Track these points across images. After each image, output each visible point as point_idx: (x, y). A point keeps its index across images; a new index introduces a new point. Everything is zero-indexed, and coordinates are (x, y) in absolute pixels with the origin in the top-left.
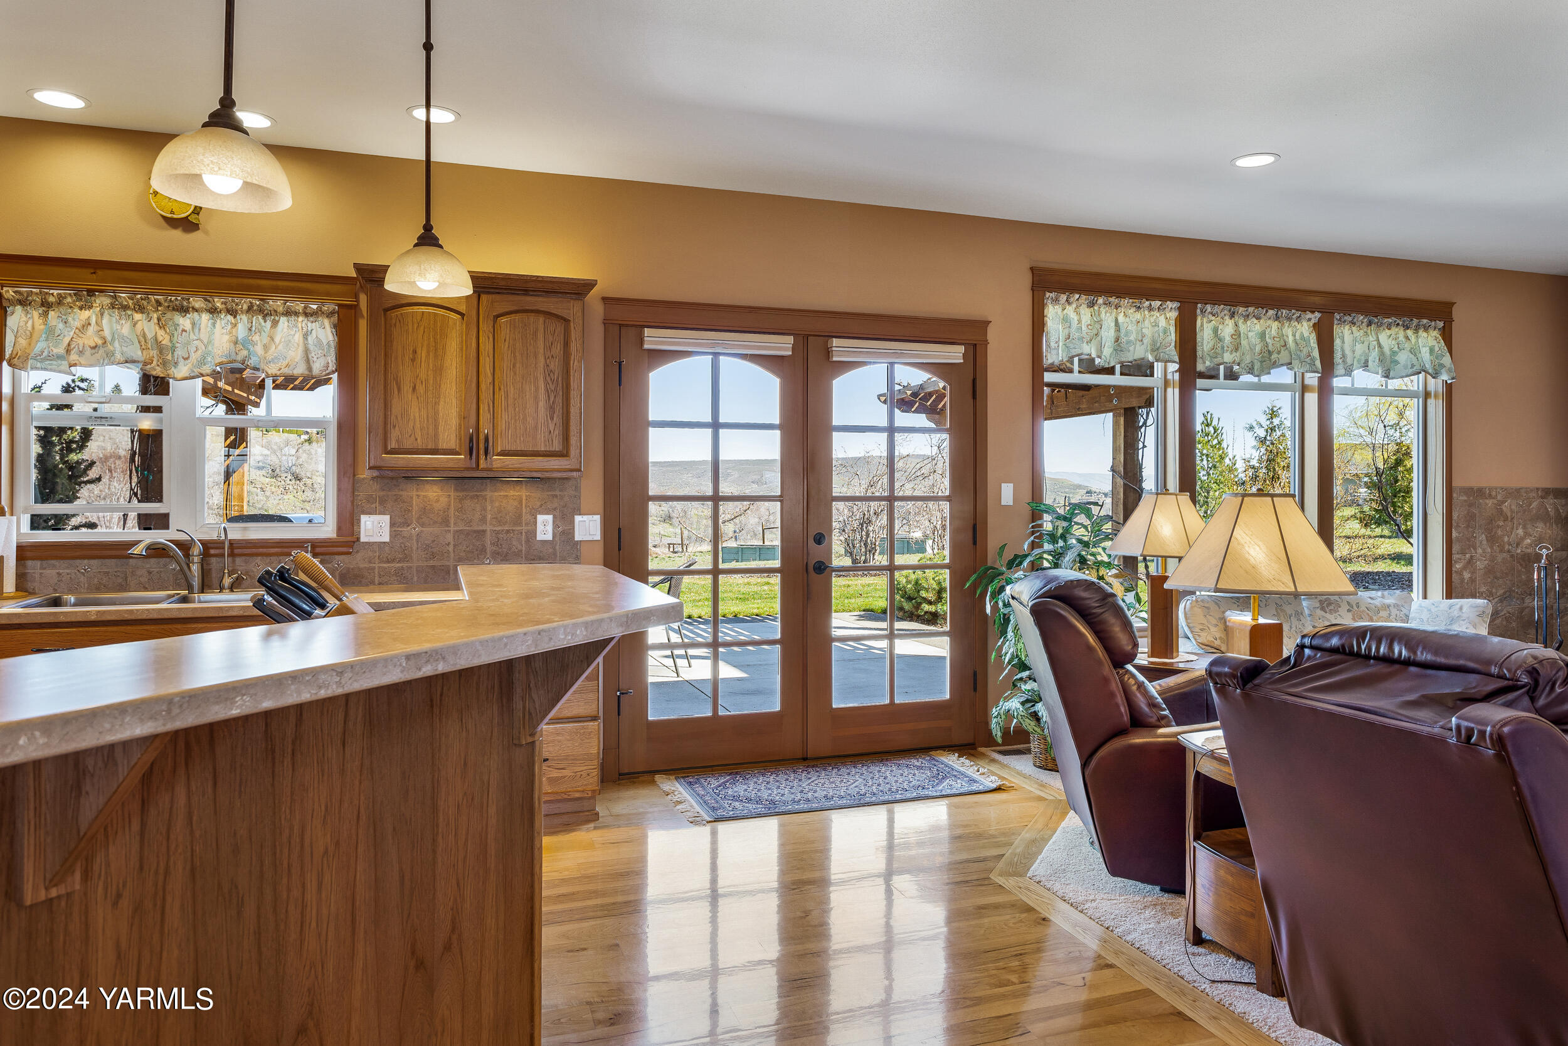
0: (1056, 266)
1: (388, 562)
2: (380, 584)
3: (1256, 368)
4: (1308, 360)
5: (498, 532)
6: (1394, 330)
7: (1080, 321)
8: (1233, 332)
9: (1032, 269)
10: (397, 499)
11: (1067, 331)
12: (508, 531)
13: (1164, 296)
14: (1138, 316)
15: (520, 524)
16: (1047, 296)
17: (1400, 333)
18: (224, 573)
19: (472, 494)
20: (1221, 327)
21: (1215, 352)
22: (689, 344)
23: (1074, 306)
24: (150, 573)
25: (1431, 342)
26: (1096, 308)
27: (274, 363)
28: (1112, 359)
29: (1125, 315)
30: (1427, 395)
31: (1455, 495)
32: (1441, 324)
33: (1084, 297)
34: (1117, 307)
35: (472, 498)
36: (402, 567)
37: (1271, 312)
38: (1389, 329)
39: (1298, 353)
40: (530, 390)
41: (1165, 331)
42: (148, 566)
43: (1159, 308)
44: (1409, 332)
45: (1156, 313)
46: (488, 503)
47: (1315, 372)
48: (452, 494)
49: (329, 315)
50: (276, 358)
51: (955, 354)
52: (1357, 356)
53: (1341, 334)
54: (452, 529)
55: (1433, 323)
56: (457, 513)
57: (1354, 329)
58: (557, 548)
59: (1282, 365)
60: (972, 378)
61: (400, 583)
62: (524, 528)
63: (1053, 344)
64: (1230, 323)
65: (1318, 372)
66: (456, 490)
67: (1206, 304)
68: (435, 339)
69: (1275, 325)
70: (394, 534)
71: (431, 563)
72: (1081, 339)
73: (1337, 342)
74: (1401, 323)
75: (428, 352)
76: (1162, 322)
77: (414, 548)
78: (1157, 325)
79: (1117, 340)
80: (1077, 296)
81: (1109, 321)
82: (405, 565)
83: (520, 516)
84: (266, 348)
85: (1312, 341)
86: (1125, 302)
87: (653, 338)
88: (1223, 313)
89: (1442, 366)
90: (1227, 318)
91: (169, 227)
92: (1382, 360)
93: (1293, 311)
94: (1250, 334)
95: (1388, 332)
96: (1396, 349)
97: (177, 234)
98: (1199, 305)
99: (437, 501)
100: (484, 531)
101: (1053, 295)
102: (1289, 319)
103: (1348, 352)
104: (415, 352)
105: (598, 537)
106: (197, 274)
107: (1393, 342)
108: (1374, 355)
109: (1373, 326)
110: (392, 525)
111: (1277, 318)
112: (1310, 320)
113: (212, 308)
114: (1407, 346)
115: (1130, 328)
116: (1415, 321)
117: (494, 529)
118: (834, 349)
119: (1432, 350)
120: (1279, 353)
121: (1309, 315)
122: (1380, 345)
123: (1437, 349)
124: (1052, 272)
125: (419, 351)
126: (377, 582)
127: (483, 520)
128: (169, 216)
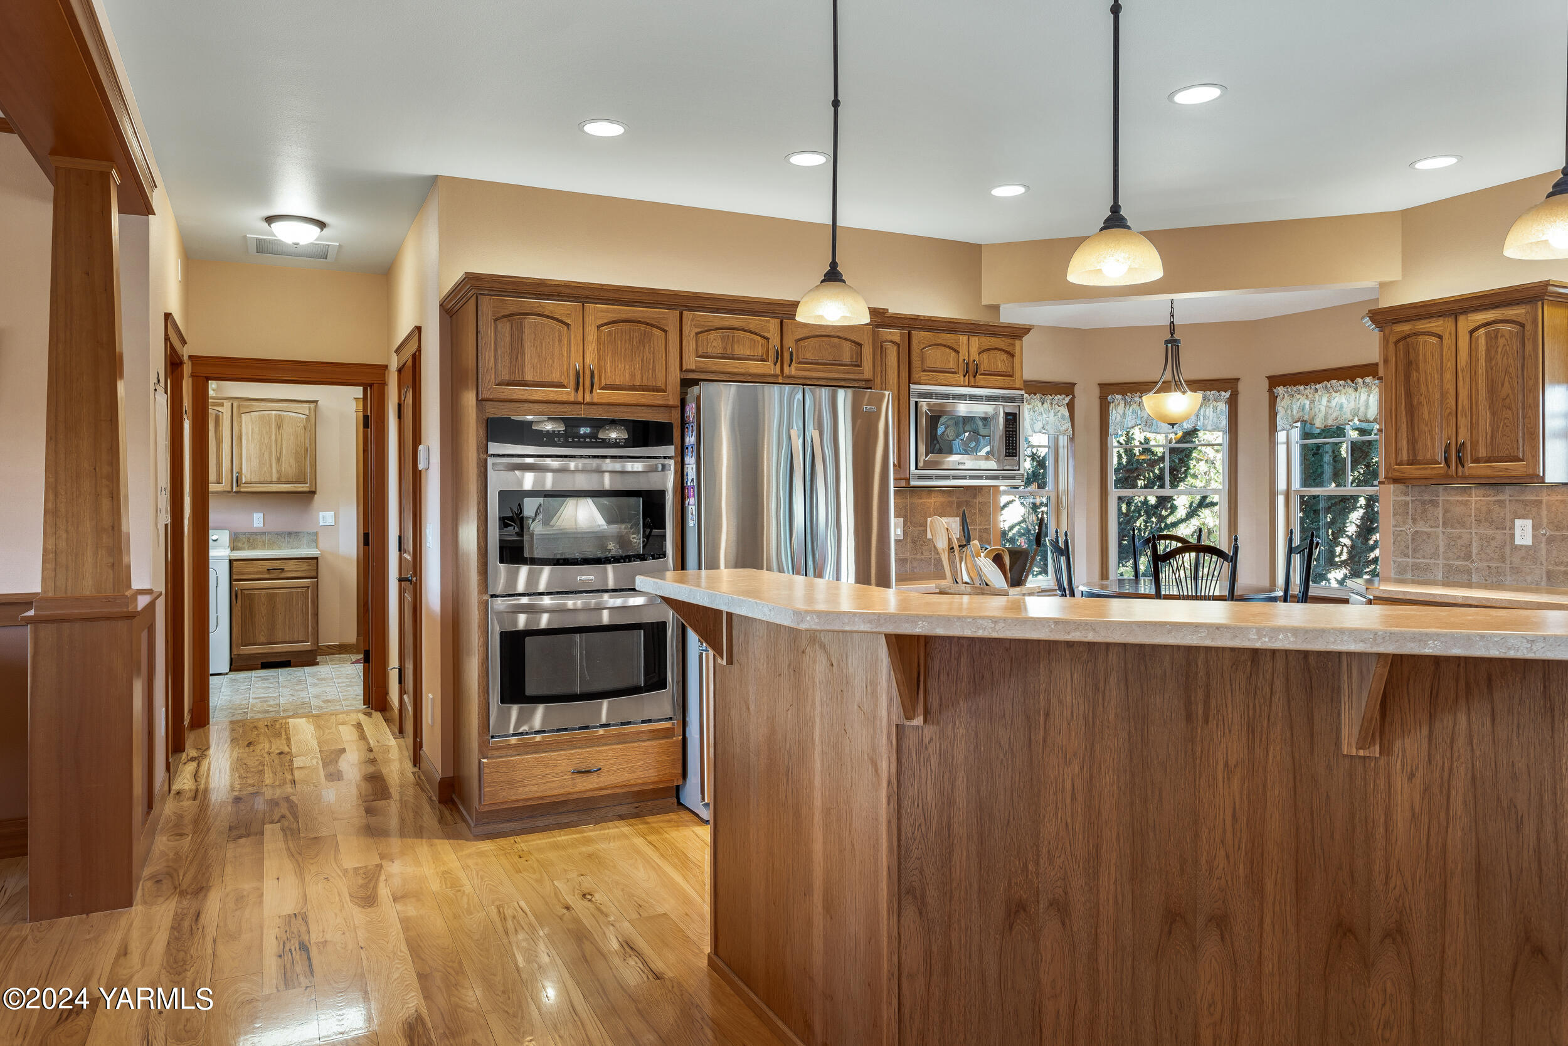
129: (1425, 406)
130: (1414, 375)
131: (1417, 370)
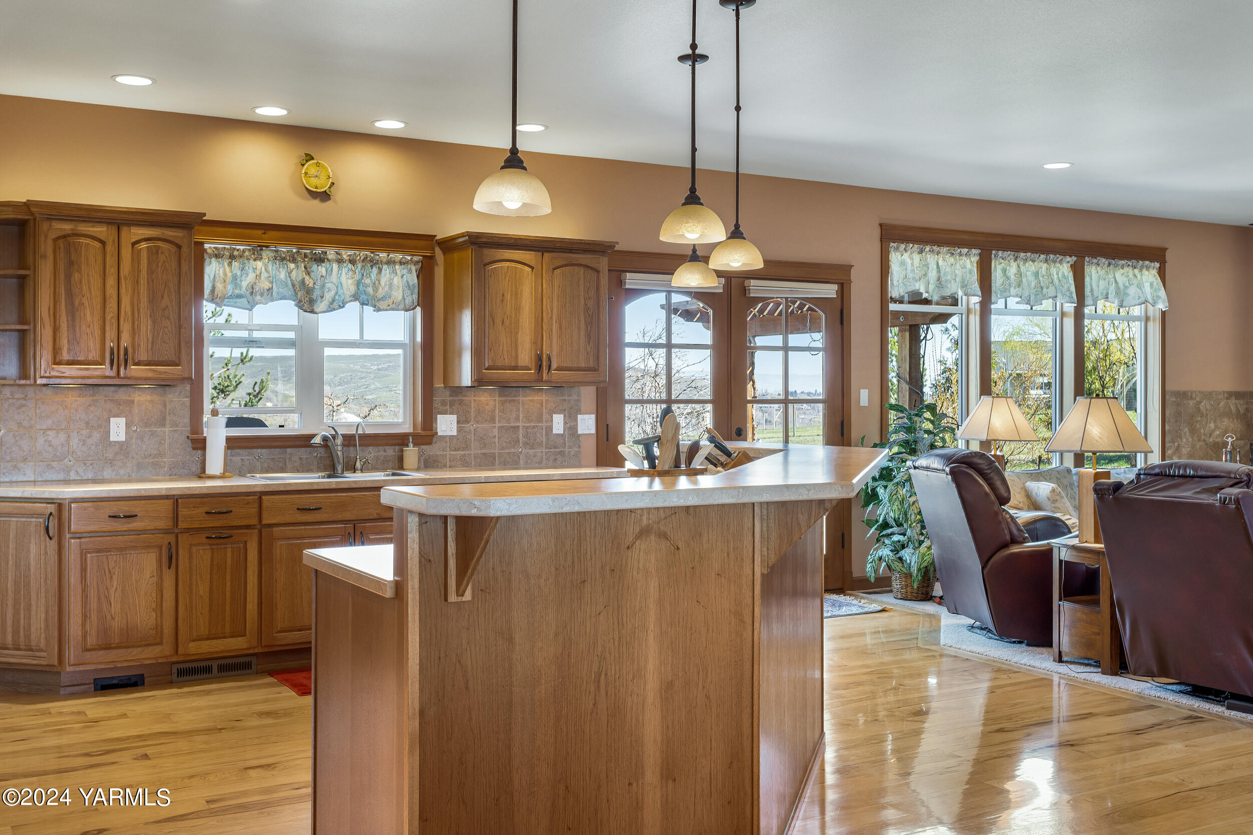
0: (896, 223)
1: (455, 450)
2: (450, 467)
3: (1031, 299)
4: (1068, 293)
5: (527, 428)
6: (1126, 269)
7: (912, 265)
8: (1016, 272)
9: (881, 225)
10: (461, 402)
11: (904, 272)
12: (534, 427)
13: (970, 245)
14: (952, 260)
15: (541, 422)
16: (891, 246)
17: (1129, 271)
18: (356, 458)
19: (510, 399)
20: (1008, 268)
21: (1004, 287)
22: (654, 285)
23: (909, 253)
24: (301, 459)
25: (1151, 279)
26: (924, 254)
27: (383, 301)
28: (934, 294)
29: (944, 260)
30: (1147, 319)
31: (1167, 397)
32: (1157, 265)
33: (916, 246)
34: (938, 253)
35: (510, 401)
36: (465, 454)
37: (1042, 256)
38: (1123, 269)
39: (1061, 288)
40: (575, 322)
41: (971, 272)
42: (300, 454)
43: (966, 254)
44: (1136, 271)
45: (964, 258)
46: (521, 406)
47: (1072, 303)
48: (497, 398)
49: (416, 263)
50: (384, 296)
51: (830, 291)
52: (1101, 291)
53: (1089, 273)
54: (497, 425)
55: (1153, 264)
56: (500, 413)
57: (1098, 268)
58: (566, 440)
59: (1050, 297)
60: (840, 309)
61: (464, 466)
62: (544, 424)
63: (895, 283)
64: (1014, 265)
65: (1074, 303)
66: (500, 396)
67: (998, 250)
68: (516, 286)
69: (1045, 266)
70: (459, 430)
71: (484, 451)
72: (914, 278)
73: (1087, 279)
74: (1131, 264)
75: (511, 295)
76: (969, 266)
77: (473, 440)
78: (965, 267)
79: (939, 279)
80: (911, 245)
81: (933, 264)
82: (467, 452)
83: (542, 416)
84: (376, 289)
85: (1070, 279)
86: (945, 249)
87: (632, 280)
88: (1009, 258)
89: (1159, 297)
90: (1012, 261)
91: (311, 198)
92: (1118, 293)
93: (1058, 256)
94: (1028, 273)
95: (1122, 271)
96: (1127, 284)
97: (316, 203)
98: (994, 252)
99: (487, 404)
100: (518, 427)
101: (895, 245)
102: (1055, 262)
103: (1095, 287)
104: (503, 295)
105: (593, 431)
106: (329, 234)
107: (1125, 279)
108: (1112, 289)
109: (1111, 266)
110: (458, 422)
111: (1046, 261)
112: (1068, 262)
113: (340, 259)
114: (1135, 282)
115: (947, 270)
116: (1141, 262)
117: (525, 425)
118: (751, 288)
119: (1152, 285)
120: (1047, 288)
121: (1068, 259)
122: (1116, 282)
123: (1155, 284)
124: (894, 227)
125: (505, 295)
126: (448, 466)
127: (517, 419)
128: (315, 190)
129: (88, 307)
130: (76, 276)
131: (80, 271)
